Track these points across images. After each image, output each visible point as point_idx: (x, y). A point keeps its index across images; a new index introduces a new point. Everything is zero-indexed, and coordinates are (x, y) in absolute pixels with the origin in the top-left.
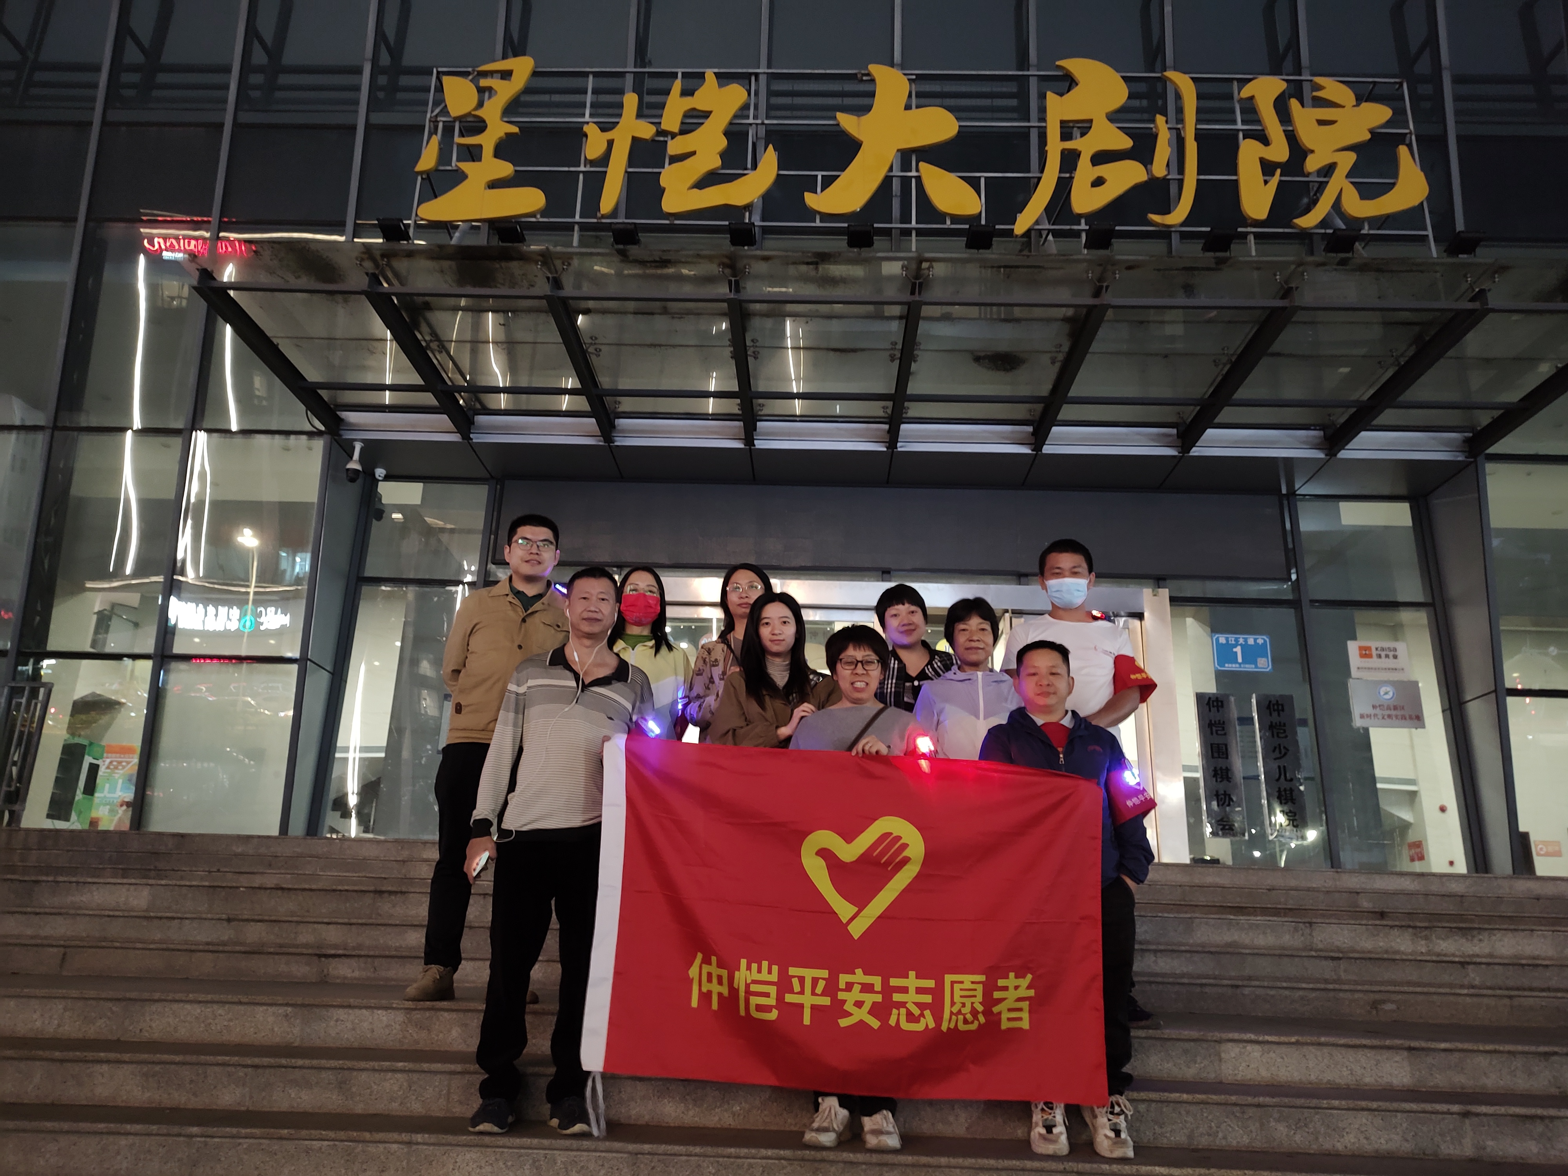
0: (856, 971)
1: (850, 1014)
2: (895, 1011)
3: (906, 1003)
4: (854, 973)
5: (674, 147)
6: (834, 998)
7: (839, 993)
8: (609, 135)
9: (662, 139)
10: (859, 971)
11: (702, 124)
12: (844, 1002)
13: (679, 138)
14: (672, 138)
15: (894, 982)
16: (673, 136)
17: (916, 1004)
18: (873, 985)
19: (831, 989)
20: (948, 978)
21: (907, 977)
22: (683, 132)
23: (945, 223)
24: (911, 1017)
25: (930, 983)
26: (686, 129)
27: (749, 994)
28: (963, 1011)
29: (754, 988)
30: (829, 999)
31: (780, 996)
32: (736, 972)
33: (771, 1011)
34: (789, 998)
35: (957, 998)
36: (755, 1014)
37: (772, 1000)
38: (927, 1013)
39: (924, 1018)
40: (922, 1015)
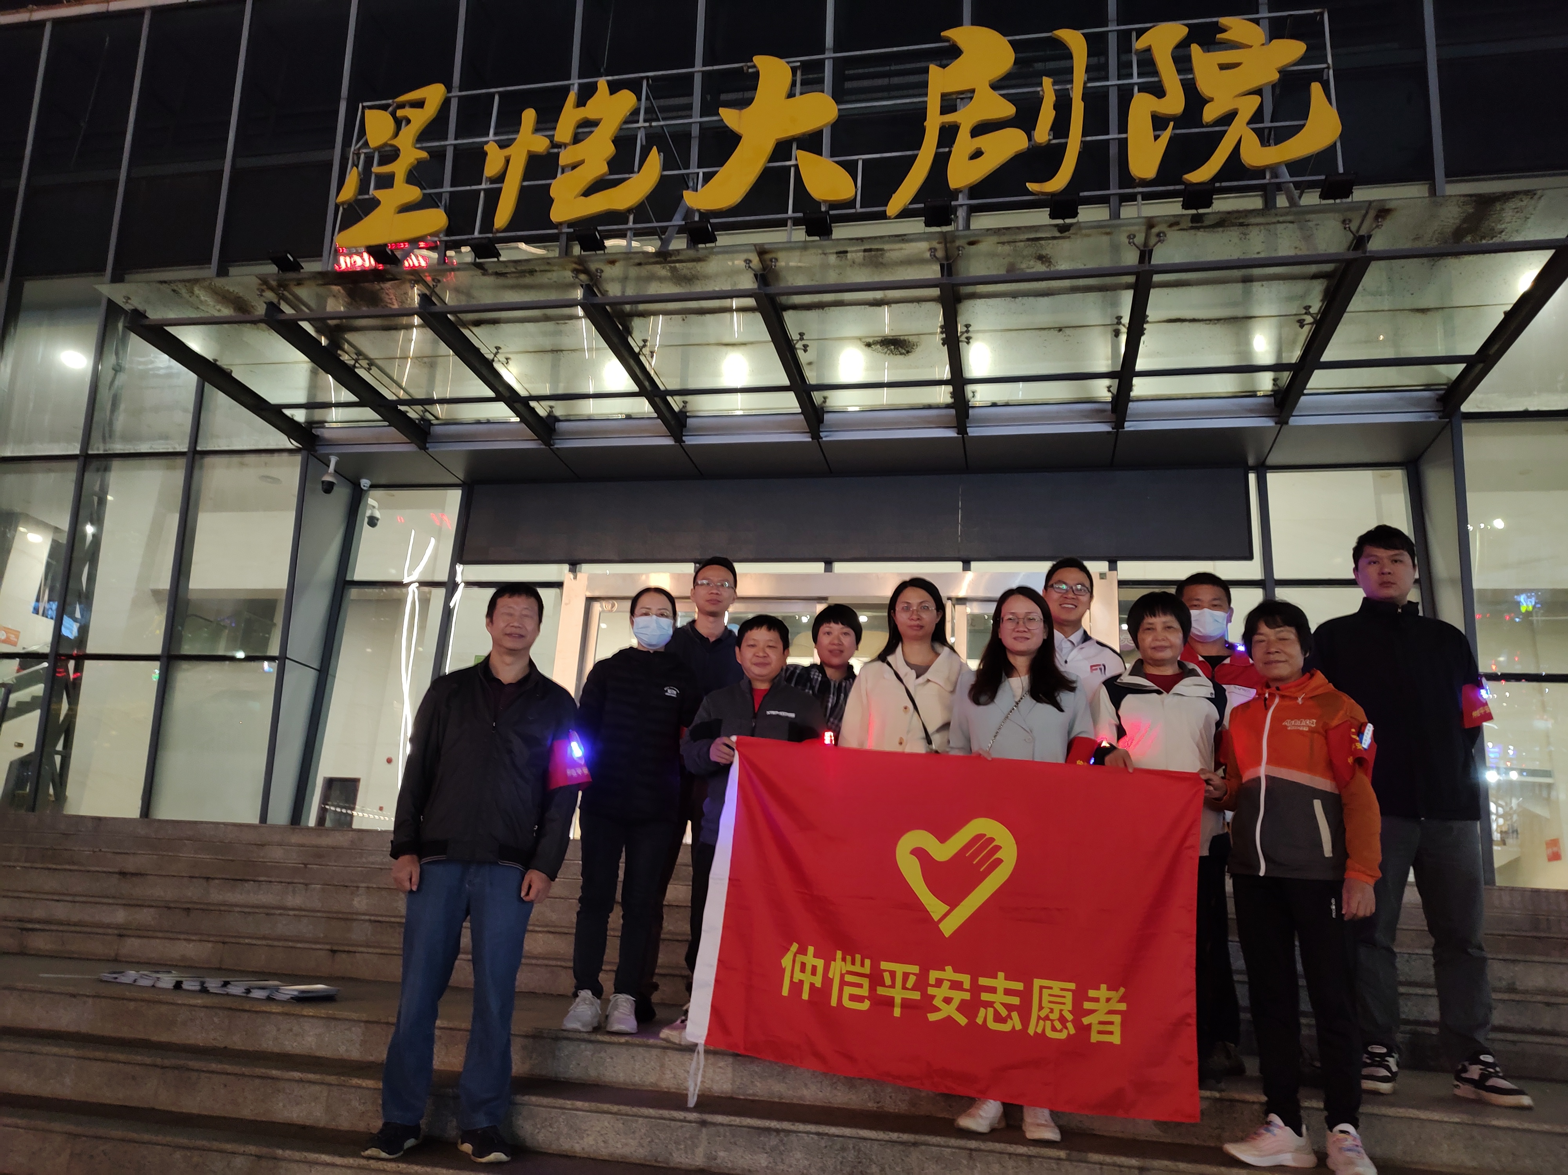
0: (947, 968)
1: (937, 1009)
2: (982, 1011)
3: (994, 1003)
4: (944, 970)
5: (566, 157)
6: (924, 994)
7: (929, 988)
8: (507, 152)
9: (554, 151)
10: (949, 969)
12: (933, 997)
13: (570, 148)
14: (564, 149)
15: (983, 981)
16: (565, 147)
17: (1003, 1004)
18: (962, 983)
19: (922, 984)
20: (1037, 983)
21: (996, 977)
22: (574, 142)
23: (820, 211)
24: (998, 1018)
25: (1020, 986)
26: (578, 139)
27: (843, 983)
28: (1052, 1016)
29: (849, 978)
30: (919, 993)
31: (872, 989)
32: (833, 963)
33: (863, 1002)
34: (881, 991)
35: (1045, 1003)
36: (847, 1003)
37: (864, 992)
38: (1015, 1015)
39: (1011, 1018)
40: (1009, 1016)
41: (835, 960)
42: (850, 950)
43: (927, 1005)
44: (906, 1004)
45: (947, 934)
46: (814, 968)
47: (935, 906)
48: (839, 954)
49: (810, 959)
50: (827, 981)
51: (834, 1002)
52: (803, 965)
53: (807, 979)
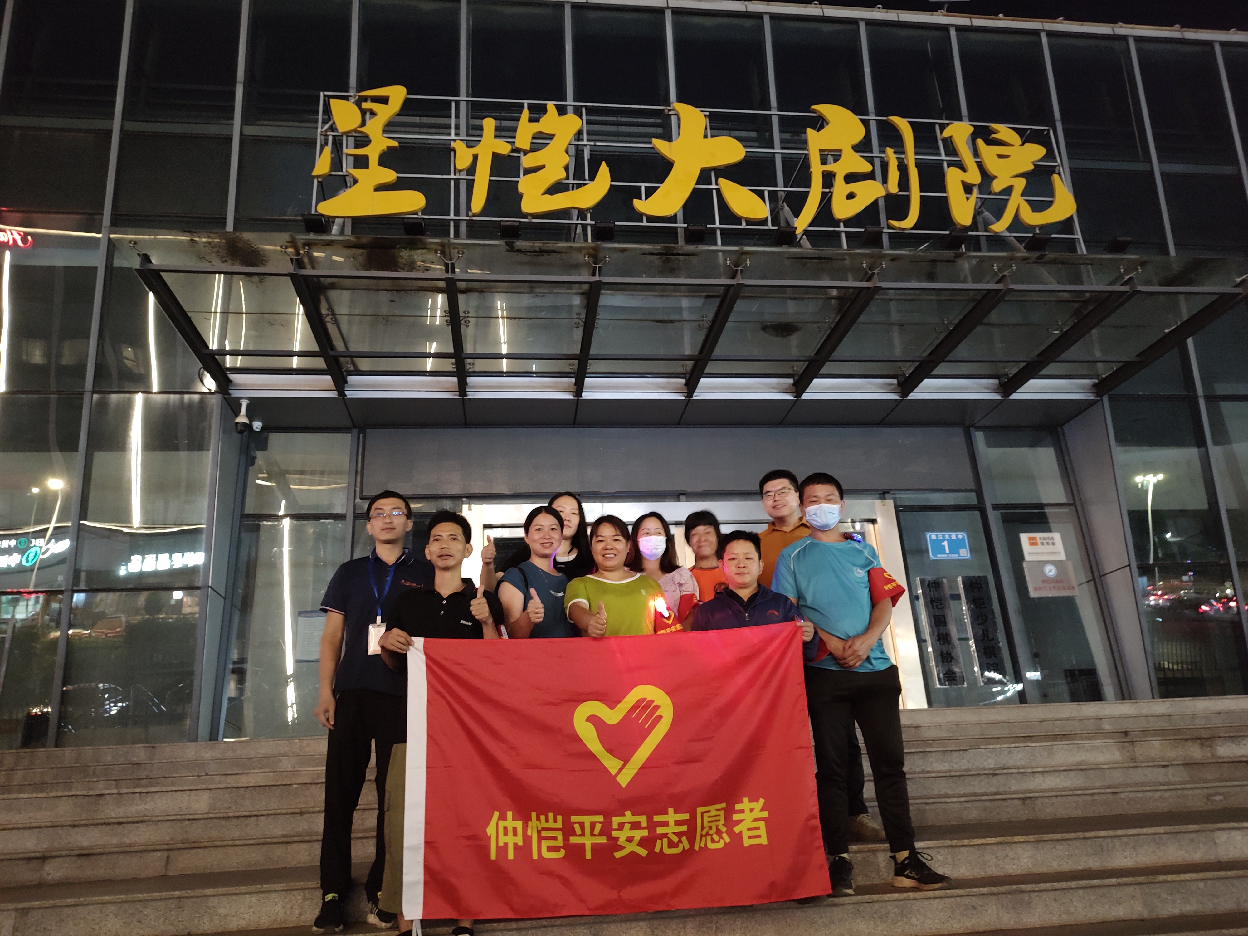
0: (626, 813)
1: (623, 848)
2: (659, 841)
3: (667, 834)
4: (625, 815)
5: (527, 161)
6: (610, 837)
7: (613, 832)
8: (474, 151)
9: (516, 154)
10: (628, 813)
11: (548, 144)
12: (617, 839)
13: (530, 154)
14: (525, 155)
15: (657, 818)
16: (526, 153)
17: (675, 833)
18: (640, 823)
19: (607, 829)
20: (700, 810)
21: (667, 813)
22: (533, 150)
23: (741, 224)
24: (671, 845)
25: (686, 816)
26: (535, 148)
27: (540, 838)
28: (711, 832)
29: (544, 834)
30: (605, 837)
31: (566, 839)
32: (530, 823)
33: (559, 851)
34: (573, 840)
35: (706, 824)
36: (546, 855)
37: (560, 842)
38: (684, 839)
39: (682, 843)
40: (680, 841)
41: (531, 821)
42: (543, 809)
43: (613, 844)
44: (595, 848)
45: (624, 785)
46: (515, 830)
47: (611, 764)
48: (534, 815)
49: (511, 822)
50: (527, 839)
51: (535, 856)
52: (505, 829)
53: (510, 840)
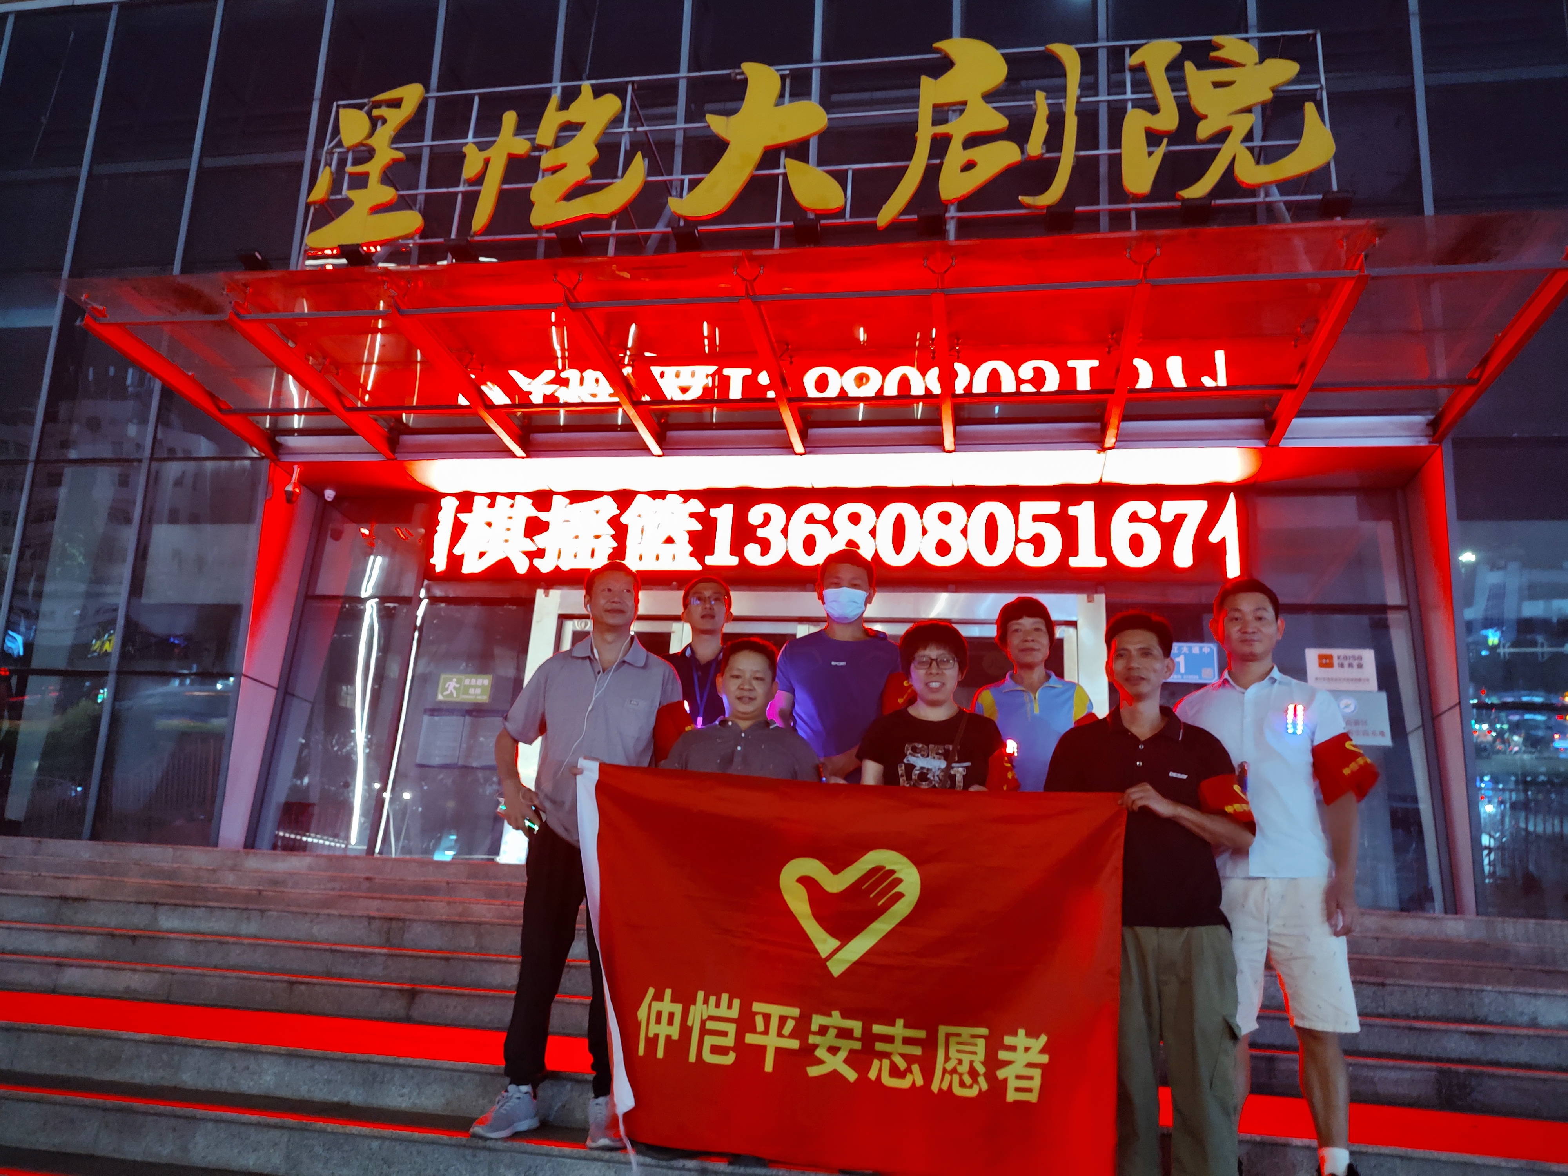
1: (822, 1062)
2: (876, 1062)
3: (891, 1053)
4: (830, 1015)
5: (547, 161)
6: (803, 1042)
7: (811, 1036)
8: (486, 154)
9: (536, 154)
10: (835, 1014)
11: (575, 135)
12: (816, 1046)
13: (552, 151)
14: (546, 153)
15: (877, 1029)
16: (547, 150)
17: (902, 1055)
18: (852, 1030)
19: (801, 1030)
20: (944, 1030)
21: (894, 1025)
24: (895, 1072)
25: (921, 1034)
28: (960, 1069)
30: (796, 1042)
35: (953, 1054)
38: (916, 1068)
39: (911, 1072)
40: (909, 1070)
41: (695, 1004)
45: (836, 973)
47: (822, 941)
